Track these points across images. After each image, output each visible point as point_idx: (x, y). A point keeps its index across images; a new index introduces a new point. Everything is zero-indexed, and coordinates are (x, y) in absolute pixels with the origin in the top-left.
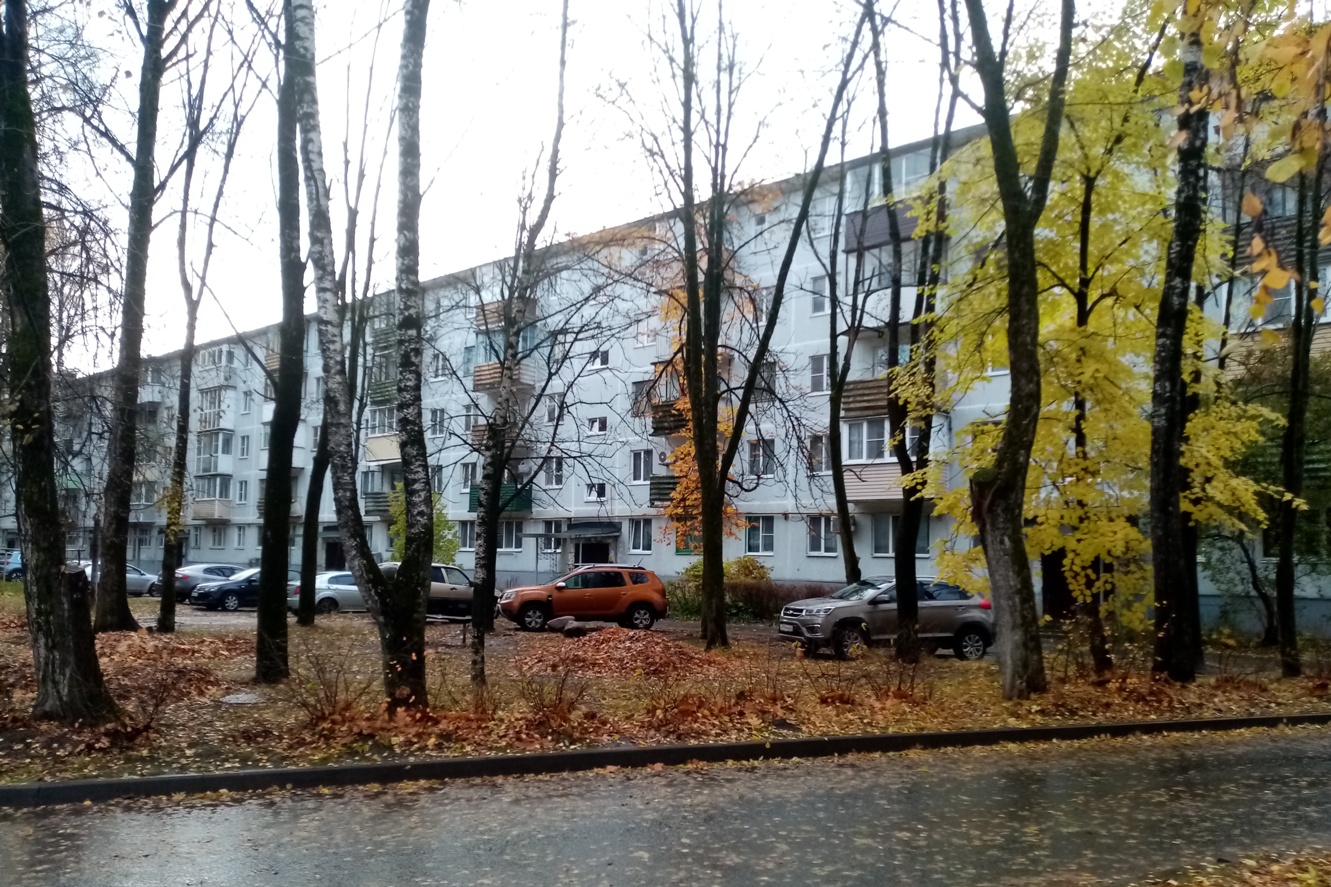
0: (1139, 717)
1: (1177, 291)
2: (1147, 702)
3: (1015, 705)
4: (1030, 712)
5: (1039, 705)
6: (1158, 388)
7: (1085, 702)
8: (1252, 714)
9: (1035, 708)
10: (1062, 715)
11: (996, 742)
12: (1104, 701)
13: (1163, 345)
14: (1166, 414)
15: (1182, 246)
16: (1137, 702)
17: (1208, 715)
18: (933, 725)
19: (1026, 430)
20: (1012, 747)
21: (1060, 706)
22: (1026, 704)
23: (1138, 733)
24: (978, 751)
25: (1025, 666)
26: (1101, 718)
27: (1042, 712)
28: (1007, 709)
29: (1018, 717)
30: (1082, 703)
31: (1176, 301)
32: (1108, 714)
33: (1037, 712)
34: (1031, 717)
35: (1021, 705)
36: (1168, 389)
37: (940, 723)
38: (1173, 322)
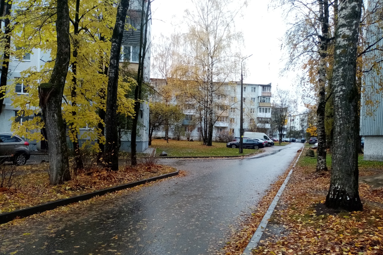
0: (107, 186)
1: (120, 26)
2: (107, 180)
3: (58, 187)
4: (65, 190)
5: (69, 186)
6: (112, 62)
7: (87, 182)
8: (138, 180)
9: (67, 188)
10: (79, 189)
11: (55, 207)
12: (93, 181)
13: (115, 46)
14: (114, 72)
15: (123, 9)
16: (104, 180)
17: (126, 182)
18: (25, 204)
19: (65, 68)
20: (64, 208)
21: (78, 186)
22: (63, 186)
23: (108, 193)
24: (49, 214)
25: (62, 170)
26: (94, 189)
27: (71, 189)
28: (55, 189)
29: (61, 193)
30: (85, 183)
31: (120, 30)
32: (96, 186)
33: (68, 189)
34: (67, 192)
35: (61, 187)
36: (116, 63)
37: (26, 202)
38: (119, 37)
